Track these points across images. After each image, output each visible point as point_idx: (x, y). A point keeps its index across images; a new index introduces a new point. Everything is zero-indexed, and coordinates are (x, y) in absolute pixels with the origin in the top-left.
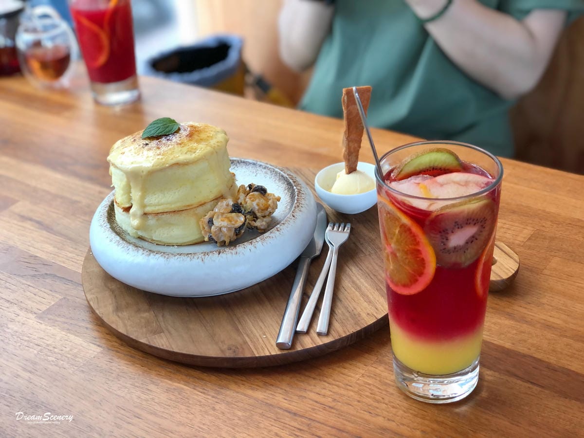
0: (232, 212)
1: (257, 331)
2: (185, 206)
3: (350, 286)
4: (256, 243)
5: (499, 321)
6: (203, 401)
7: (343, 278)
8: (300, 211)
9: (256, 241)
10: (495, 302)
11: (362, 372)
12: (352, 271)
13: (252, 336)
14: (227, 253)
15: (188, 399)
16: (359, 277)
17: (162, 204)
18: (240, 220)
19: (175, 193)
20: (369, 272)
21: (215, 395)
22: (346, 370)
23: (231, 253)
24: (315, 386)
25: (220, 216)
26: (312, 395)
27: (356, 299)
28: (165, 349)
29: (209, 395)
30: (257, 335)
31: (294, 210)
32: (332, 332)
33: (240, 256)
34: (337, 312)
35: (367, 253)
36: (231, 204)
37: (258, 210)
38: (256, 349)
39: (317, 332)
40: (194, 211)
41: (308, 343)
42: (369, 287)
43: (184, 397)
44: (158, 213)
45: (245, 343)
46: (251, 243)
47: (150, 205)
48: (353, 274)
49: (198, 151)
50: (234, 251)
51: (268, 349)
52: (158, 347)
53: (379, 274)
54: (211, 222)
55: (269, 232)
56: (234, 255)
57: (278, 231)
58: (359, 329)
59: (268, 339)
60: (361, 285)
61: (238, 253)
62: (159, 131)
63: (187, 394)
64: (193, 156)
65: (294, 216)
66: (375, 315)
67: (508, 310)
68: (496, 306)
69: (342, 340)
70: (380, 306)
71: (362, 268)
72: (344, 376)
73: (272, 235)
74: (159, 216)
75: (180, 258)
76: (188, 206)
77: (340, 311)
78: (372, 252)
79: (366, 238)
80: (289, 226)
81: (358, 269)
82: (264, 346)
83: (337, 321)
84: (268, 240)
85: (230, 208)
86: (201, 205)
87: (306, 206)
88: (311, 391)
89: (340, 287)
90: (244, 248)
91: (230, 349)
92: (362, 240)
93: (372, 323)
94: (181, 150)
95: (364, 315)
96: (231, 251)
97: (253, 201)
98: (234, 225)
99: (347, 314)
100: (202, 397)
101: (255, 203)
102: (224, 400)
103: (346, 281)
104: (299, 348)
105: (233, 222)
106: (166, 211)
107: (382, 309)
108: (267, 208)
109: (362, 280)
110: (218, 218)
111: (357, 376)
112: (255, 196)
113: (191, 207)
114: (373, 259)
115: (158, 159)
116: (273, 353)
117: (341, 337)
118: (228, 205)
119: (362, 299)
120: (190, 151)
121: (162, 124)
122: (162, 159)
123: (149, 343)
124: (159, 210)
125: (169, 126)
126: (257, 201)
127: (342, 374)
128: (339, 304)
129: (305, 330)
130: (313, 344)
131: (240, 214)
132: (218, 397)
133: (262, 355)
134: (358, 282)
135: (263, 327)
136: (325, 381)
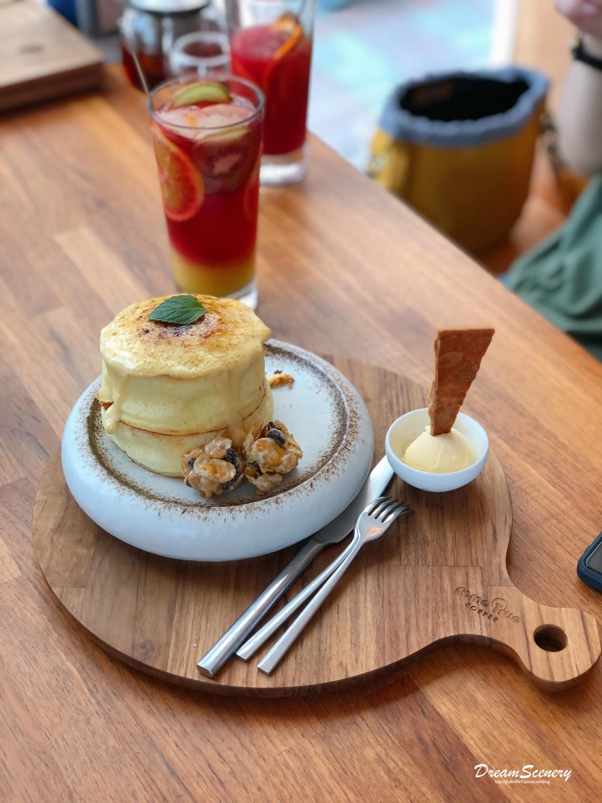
0: (224, 459)
1: (192, 633)
2: (168, 431)
3: (348, 607)
4: (238, 512)
5: (519, 740)
6: (83, 703)
7: (348, 591)
8: (327, 479)
9: (240, 510)
10: (534, 706)
11: (292, 743)
12: (366, 584)
13: (181, 637)
14: (194, 514)
15: (69, 692)
16: (369, 598)
17: (140, 418)
18: (229, 474)
19: (160, 410)
20: (386, 596)
21: (102, 702)
22: (275, 732)
23: (199, 517)
24: (223, 740)
25: (205, 462)
26: (210, 752)
27: (341, 632)
28: (73, 614)
29: (95, 698)
30: (189, 638)
31: (320, 474)
32: (279, 674)
33: (208, 525)
34: (304, 644)
35: (404, 562)
36: (227, 448)
37: (264, 465)
38: (173, 661)
39: (258, 668)
40: (179, 440)
41: (240, 679)
42: (370, 619)
43: (66, 688)
44: (134, 428)
45: (168, 645)
46: (231, 510)
47: (128, 415)
48: (364, 589)
49: (202, 365)
50: (203, 515)
51: (187, 666)
52: (67, 607)
53: (397, 604)
54: (191, 464)
55: (263, 501)
56: (201, 520)
57: (277, 503)
58: (314, 683)
59: (197, 651)
60: (363, 613)
61: (207, 520)
62: (171, 316)
63: (72, 684)
64: (193, 370)
65: (312, 486)
66: (349, 668)
67: (543, 727)
68: (532, 713)
69: (284, 690)
70: (364, 658)
71: (381, 585)
72: (267, 741)
73: (266, 507)
74: (136, 431)
75: (135, 500)
76: (173, 431)
77: (309, 644)
78: (412, 563)
79: (420, 536)
80: (297, 499)
81: (376, 583)
82: (185, 659)
83: (296, 658)
84: (256, 513)
85: (224, 453)
86: (190, 434)
87: (340, 473)
88: (213, 745)
89: (335, 606)
90: (219, 515)
91: (144, 648)
92: (412, 537)
93: (336, 680)
94: (181, 357)
95: (334, 663)
96: (200, 513)
97: (260, 450)
98: (218, 478)
99: (315, 653)
100: (86, 698)
101: (261, 454)
102: (106, 713)
103: (348, 599)
104: (224, 682)
105: (218, 475)
106: (144, 428)
107: (364, 661)
108: (278, 464)
109: (369, 605)
110: (201, 462)
111: (282, 748)
112: (267, 444)
113: (176, 434)
114: (405, 575)
115: (145, 362)
116: (189, 676)
117: (286, 686)
118: (222, 447)
119: (349, 636)
120: (192, 362)
121: (180, 306)
122: (150, 363)
123: (61, 596)
124: (136, 423)
125: (190, 310)
126: (266, 452)
127: (268, 737)
128: (315, 632)
129: (245, 658)
130: (245, 683)
131: (232, 466)
132: (104, 706)
133: (175, 673)
134: (362, 605)
135: (203, 628)
136: (239, 738)
